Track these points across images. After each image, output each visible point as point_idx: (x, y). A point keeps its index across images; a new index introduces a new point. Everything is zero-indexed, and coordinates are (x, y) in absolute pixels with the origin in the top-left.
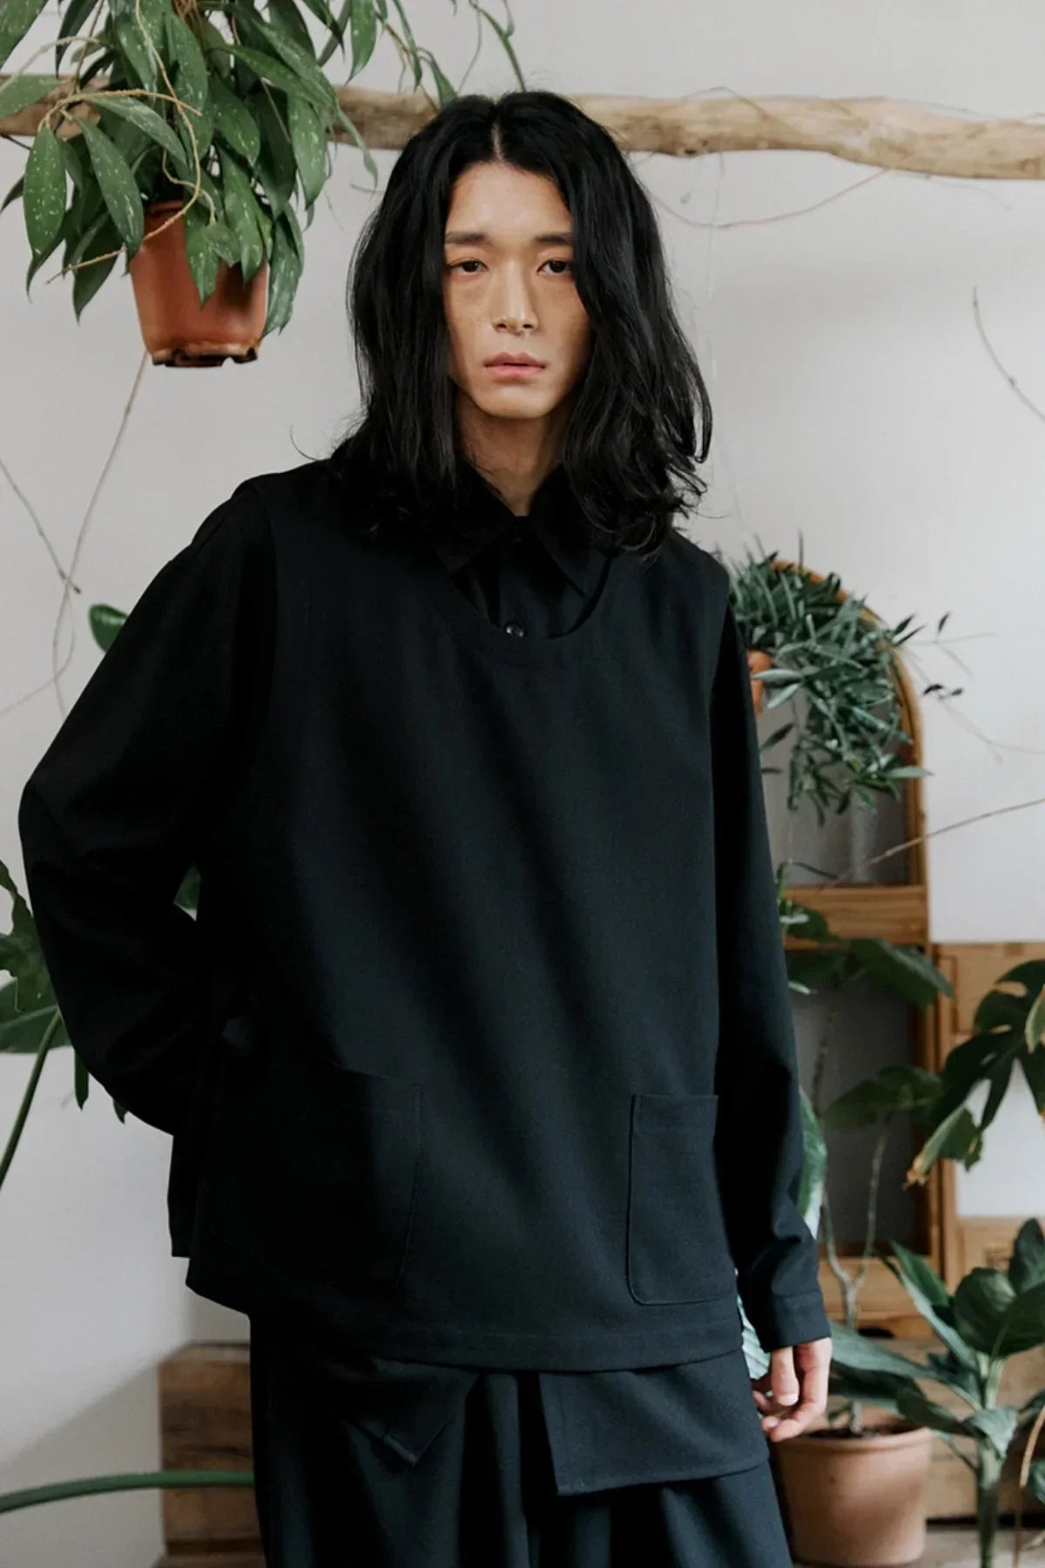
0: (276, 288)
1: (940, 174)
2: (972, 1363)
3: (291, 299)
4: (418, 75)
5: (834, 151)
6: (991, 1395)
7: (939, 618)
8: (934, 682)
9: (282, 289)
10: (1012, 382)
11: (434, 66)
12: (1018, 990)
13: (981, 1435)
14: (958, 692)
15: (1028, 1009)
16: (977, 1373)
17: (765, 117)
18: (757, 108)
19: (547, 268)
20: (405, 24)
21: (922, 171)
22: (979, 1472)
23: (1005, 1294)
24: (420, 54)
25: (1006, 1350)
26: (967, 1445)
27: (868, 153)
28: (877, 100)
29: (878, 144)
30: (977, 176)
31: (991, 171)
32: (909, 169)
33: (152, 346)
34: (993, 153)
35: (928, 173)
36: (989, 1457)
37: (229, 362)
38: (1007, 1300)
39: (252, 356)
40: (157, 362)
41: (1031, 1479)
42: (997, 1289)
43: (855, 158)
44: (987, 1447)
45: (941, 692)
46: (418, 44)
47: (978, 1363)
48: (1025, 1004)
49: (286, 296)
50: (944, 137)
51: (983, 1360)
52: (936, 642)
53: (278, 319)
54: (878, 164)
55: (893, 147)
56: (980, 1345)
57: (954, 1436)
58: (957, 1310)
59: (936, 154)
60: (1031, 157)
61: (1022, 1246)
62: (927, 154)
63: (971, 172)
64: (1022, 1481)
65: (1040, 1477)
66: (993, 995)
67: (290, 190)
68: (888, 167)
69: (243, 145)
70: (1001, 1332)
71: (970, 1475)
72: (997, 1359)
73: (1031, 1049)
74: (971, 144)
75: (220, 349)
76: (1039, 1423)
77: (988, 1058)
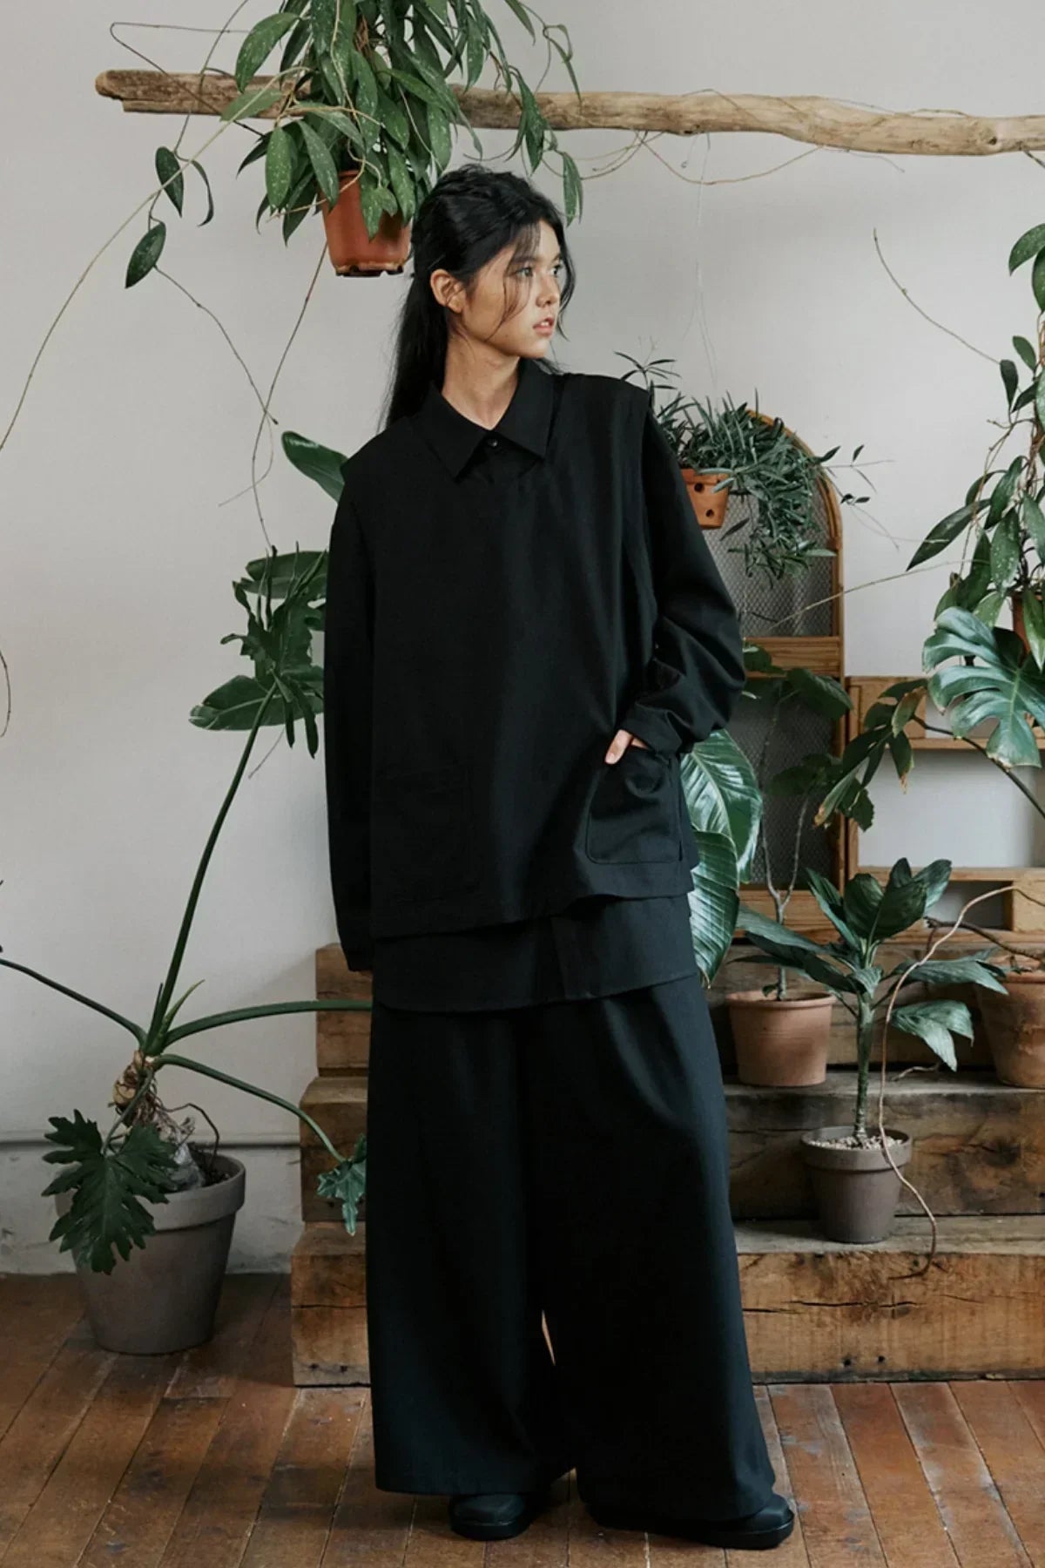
1: (856, 149)
2: (857, 946)
4: (510, 83)
5: (784, 132)
6: (868, 966)
7: (855, 448)
8: (846, 493)
10: (904, 292)
11: (519, 77)
12: (891, 701)
13: (860, 989)
14: (863, 500)
15: (894, 714)
16: (859, 952)
17: (739, 109)
18: (734, 103)
20: (502, 51)
21: (844, 147)
22: (860, 1018)
23: (877, 894)
24: (511, 70)
25: (879, 936)
26: (850, 998)
27: (810, 136)
28: (815, 98)
29: (813, 128)
30: (880, 151)
31: (891, 149)
32: (835, 146)
33: (337, 262)
34: (892, 136)
35: (848, 149)
36: (866, 1007)
37: (384, 274)
38: (879, 898)
39: (400, 270)
40: (339, 274)
41: (894, 1018)
42: (874, 890)
43: (799, 138)
44: (864, 1001)
45: (852, 500)
46: (510, 63)
47: (860, 943)
48: (892, 710)
50: (859, 125)
51: (863, 942)
52: (851, 467)
54: (815, 142)
55: (824, 131)
56: (861, 932)
57: (843, 993)
58: (846, 908)
59: (854, 136)
60: (916, 138)
61: (896, 876)
62: (846, 136)
63: (875, 148)
64: (888, 1019)
65: (899, 1017)
66: (877, 705)
67: (427, 164)
68: (821, 144)
69: (399, 135)
70: (875, 923)
71: (855, 1020)
72: (873, 942)
73: (895, 734)
74: (877, 129)
75: (379, 265)
76: (900, 983)
77: (872, 745)
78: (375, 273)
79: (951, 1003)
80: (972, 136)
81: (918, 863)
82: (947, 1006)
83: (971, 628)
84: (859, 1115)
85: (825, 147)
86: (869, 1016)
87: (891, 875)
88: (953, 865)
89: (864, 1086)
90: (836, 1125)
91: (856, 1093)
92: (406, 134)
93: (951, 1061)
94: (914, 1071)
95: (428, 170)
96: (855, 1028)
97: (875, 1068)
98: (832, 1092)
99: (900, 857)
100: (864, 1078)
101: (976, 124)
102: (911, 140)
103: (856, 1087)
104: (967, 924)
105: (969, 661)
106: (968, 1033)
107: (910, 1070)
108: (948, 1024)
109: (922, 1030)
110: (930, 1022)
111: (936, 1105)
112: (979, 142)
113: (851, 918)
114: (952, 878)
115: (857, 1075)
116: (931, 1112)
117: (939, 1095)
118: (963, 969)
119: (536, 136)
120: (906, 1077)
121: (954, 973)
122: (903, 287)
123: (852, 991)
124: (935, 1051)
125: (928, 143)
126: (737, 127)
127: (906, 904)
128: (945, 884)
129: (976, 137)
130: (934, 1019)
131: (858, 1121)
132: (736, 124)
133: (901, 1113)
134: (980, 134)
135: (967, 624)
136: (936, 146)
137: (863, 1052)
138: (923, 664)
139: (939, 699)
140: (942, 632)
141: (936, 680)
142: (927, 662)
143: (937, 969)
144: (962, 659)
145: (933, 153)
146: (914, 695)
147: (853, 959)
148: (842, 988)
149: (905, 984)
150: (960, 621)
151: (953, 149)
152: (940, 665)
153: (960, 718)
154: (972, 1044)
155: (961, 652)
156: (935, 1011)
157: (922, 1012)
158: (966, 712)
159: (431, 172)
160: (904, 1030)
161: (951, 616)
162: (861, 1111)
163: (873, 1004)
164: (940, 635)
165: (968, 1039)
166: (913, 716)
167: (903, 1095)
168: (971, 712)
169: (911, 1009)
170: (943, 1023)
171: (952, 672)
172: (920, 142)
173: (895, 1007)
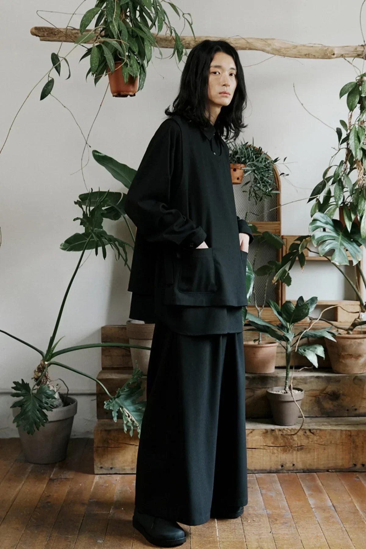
0: (141, 81)
1: (287, 56)
2: (286, 325)
3: (144, 83)
4: (171, 33)
5: (263, 50)
6: (290, 332)
7: (284, 158)
8: (282, 172)
9: (142, 81)
10: (302, 104)
11: (175, 31)
12: (299, 242)
13: (287, 340)
14: (288, 175)
15: (299, 246)
16: (287, 328)
17: (248, 42)
18: (246, 40)
20: (169, 22)
21: (283, 56)
22: (287, 350)
24: (172, 28)
25: (294, 322)
26: (284, 343)
27: (271, 51)
28: (274, 39)
29: (273, 49)
30: (295, 57)
31: (299, 56)
32: (280, 55)
33: (113, 92)
34: (299, 52)
35: (284, 56)
36: (289, 346)
37: (129, 96)
38: (294, 309)
39: (134, 95)
40: (114, 96)
41: (298, 350)
42: (292, 306)
43: (268, 52)
44: (288, 344)
46: (172, 26)
49: (143, 82)
50: (288, 48)
51: (288, 324)
52: (283, 164)
53: (141, 87)
54: (273, 54)
55: (276, 50)
56: (287, 321)
57: (281, 341)
58: (283, 312)
59: (286, 52)
60: (307, 53)
61: (299, 302)
62: (284, 52)
63: (294, 56)
64: (296, 351)
65: (299, 350)
66: (293, 244)
67: (144, 59)
68: (275, 55)
69: (135, 49)
70: (292, 318)
71: (285, 351)
72: (291, 324)
73: (300, 253)
74: (294, 50)
75: (127, 93)
76: (300, 338)
77: (291, 257)
78: (126, 96)
79: (318, 345)
80: (326, 52)
82: (316, 346)
83: (324, 219)
84: (286, 383)
85: (277, 56)
86: (290, 349)
87: (297, 302)
88: (318, 299)
89: (288, 373)
90: (278, 386)
91: (285, 375)
92: (137, 49)
93: (316, 364)
94: (305, 369)
95: (144, 62)
96: (286, 353)
97: (291, 368)
98: (277, 375)
99: (300, 296)
100: (288, 370)
101: (328, 48)
102: (305, 53)
103: (285, 373)
104: (322, 319)
105: (324, 230)
106: (323, 355)
107: (303, 368)
108: (316, 352)
109: (306, 354)
110: (310, 351)
111: (312, 380)
112: (328, 55)
113: (284, 316)
114: (318, 303)
115: (286, 370)
116: (311, 382)
117: (313, 377)
118: (321, 333)
119: (180, 50)
120: (302, 371)
121: (318, 334)
123: (284, 340)
124: (311, 361)
125: (311, 55)
126: (247, 49)
127: (303, 311)
128: (315, 305)
130: (311, 351)
131: (286, 385)
132: (247, 48)
133: (300, 382)
134: (329, 52)
135: (323, 218)
136: (314, 56)
137: (288, 361)
139: (315, 243)
140: (315, 220)
141: (314, 236)
142: (310, 230)
143: (312, 333)
144: (322, 229)
145: (313, 58)
146: (306, 241)
147: (284, 330)
148: (281, 340)
149: (302, 338)
150: (321, 216)
151: (320, 57)
152: (315, 231)
153: (322, 249)
154: (324, 359)
155: (322, 227)
156: (311, 348)
157: (307, 348)
158: (324, 247)
159: (145, 62)
160: (300, 354)
161: (318, 215)
162: (287, 382)
163: (291, 345)
164: (314, 221)
165: (322, 358)
166: (306, 248)
167: (301, 377)
168: (325, 247)
169: (303, 347)
170: (314, 352)
171: (319, 234)
172: (309, 54)
173: (298, 347)
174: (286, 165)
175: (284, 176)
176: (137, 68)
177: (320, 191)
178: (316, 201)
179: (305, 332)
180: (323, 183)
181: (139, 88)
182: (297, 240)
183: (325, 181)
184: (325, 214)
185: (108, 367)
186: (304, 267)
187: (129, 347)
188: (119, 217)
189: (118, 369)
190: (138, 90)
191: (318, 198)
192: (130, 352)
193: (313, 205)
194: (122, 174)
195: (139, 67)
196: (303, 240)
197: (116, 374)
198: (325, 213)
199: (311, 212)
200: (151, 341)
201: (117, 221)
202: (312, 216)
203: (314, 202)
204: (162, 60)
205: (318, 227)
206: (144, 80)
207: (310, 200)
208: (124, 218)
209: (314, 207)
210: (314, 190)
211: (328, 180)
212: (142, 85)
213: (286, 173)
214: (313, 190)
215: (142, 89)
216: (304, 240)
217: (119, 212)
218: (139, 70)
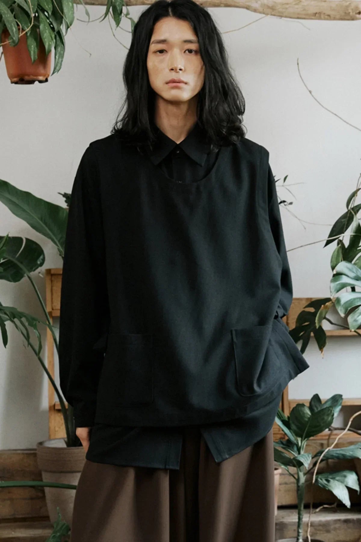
0: (57, 57)
1: (286, 17)
2: (295, 442)
3: (62, 61)
5: (248, 8)
6: (302, 452)
7: (284, 176)
8: (283, 200)
9: (59, 57)
10: (310, 92)
12: (312, 310)
13: (299, 465)
14: (291, 203)
15: (315, 316)
16: (297, 445)
19: (187, 52)
21: (279, 16)
22: (298, 480)
23: (309, 414)
25: (308, 436)
26: (293, 470)
27: (261, 10)
29: (263, 6)
30: (298, 18)
31: (304, 17)
32: (274, 15)
33: (11, 77)
34: (304, 10)
35: (281, 16)
36: (301, 474)
37: (37, 82)
38: (309, 416)
39: (46, 80)
40: (12, 83)
41: (316, 480)
42: (305, 412)
43: (255, 11)
44: (301, 471)
45: (286, 203)
47: (297, 440)
48: (314, 314)
49: (60, 60)
50: (287, 4)
51: (299, 439)
52: (283, 186)
53: (58, 68)
54: (264, 13)
55: (269, 7)
56: (298, 435)
57: (288, 467)
58: (291, 422)
59: (284, 10)
60: (318, 11)
61: (313, 404)
62: (280, 10)
63: (296, 16)
64: (314, 481)
65: (319, 480)
66: (303, 312)
67: (61, 23)
68: (267, 14)
69: (47, 7)
70: (307, 429)
71: (295, 481)
72: (304, 439)
73: (317, 327)
74: (296, 6)
75: (35, 78)
76: (319, 461)
77: (302, 334)
78: (31, 82)
79: (347, 471)
80: (348, 10)
81: (325, 396)
82: (345, 473)
83: (353, 272)
84: (298, 532)
85: (269, 16)
86: (303, 479)
87: (310, 403)
88: (343, 397)
89: (301, 517)
90: (285, 538)
91: (297, 520)
92: (51, 6)
93: (347, 503)
94: (324, 508)
95: (61, 27)
96: (296, 485)
97: (307, 507)
98: (281, 520)
99: (314, 393)
100: (301, 512)
101: (350, 4)
102: (315, 12)
103: (297, 517)
104: (351, 429)
105: (353, 289)
106: (356, 487)
107: (321, 507)
108: (345, 483)
109: (330, 486)
110: (336, 482)
111: (337, 525)
112: (351, 14)
113: (293, 427)
114: (343, 404)
115: (297, 511)
116: (335, 529)
117: (339, 520)
118: (352, 451)
119: (118, 8)
120: (320, 511)
121: (348, 454)
122: (310, 90)
123: (294, 466)
124: (339, 497)
125: (324, 14)
126: (222, 5)
127: (323, 419)
128: (340, 407)
129: (350, 11)
130: (337, 480)
131: (298, 535)
132: (221, 3)
133: (320, 530)
134: (352, 9)
135: (350, 270)
136: (329, 16)
137: (300, 497)
138: (331, 292)
139: (341, 310)
140: (338, 275)
141: (338, 300)
142: (333, 290)
143: (338, 452)
144: (349, 288)
145: (327, 19)
146: (326, 307)
147: (293, 447)
148: (289, 465)
149: (322, 461)
150: (348, 268)
151: (338, 17)
152: (340, 292)
153: (353, 319)
154: (358, 493)
155: (349, 284)
156: (338, 476)
157: (331, 477)
158: (356, 317)
159: (63, 28)
160: (322, 486)
161: (343, 266)
162: (300, 531)
163: (306, 472)
164: (337, 277)
165: (356, 491)
166: (325, 318)
167: (320, 521)
168: (358, 316)
169: (325, 475)
170: (342, 482)
171: (346, 296)
172: (320, 13)
173: (317, 474)
174: (288, 187)
175: (285, 205)
176: (51, 37)
177: (343, 228)
178: (338, 244)
179: (327, 452)
180: (348, 215)
181: (55, 68)
182: (309, 305)
183: (351, 213)
184: (355, 264)
185: (9, 517)
186: (325, 349)
187: (43, 486)
188: (22, 276)
189: (24, 520)
190: (53, 73)
191: (341, 238)
192: (43, 492)
193: (334, 250)
194: (26, 207)
195: (53, 36)
196: (321, 306)
197: (23, 530)
198: (353, 262)
199: (331, 262)
200: (79, 475)
201: (17, 283)
202: (333, 268)
203: (334, 246)
204: (89, 23)
205: (344, 286)
206: (62, 56)
207: (328, 243)
208: (29, 277)
209: (336, 253)
210: (335, 226)
211: (356, 210)
212: (59, 65)
213: (289, 201)
214: (332, 227)
215: (58, 71)
216: (323, 306)
217: (21, 269)
218: (54, 41)
